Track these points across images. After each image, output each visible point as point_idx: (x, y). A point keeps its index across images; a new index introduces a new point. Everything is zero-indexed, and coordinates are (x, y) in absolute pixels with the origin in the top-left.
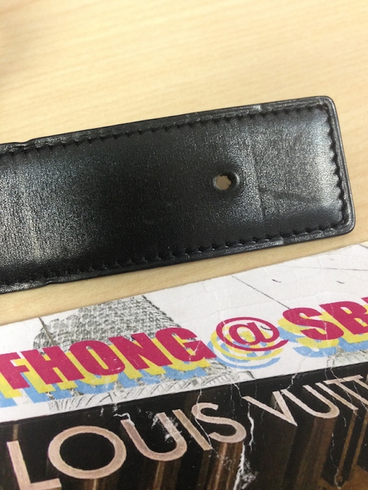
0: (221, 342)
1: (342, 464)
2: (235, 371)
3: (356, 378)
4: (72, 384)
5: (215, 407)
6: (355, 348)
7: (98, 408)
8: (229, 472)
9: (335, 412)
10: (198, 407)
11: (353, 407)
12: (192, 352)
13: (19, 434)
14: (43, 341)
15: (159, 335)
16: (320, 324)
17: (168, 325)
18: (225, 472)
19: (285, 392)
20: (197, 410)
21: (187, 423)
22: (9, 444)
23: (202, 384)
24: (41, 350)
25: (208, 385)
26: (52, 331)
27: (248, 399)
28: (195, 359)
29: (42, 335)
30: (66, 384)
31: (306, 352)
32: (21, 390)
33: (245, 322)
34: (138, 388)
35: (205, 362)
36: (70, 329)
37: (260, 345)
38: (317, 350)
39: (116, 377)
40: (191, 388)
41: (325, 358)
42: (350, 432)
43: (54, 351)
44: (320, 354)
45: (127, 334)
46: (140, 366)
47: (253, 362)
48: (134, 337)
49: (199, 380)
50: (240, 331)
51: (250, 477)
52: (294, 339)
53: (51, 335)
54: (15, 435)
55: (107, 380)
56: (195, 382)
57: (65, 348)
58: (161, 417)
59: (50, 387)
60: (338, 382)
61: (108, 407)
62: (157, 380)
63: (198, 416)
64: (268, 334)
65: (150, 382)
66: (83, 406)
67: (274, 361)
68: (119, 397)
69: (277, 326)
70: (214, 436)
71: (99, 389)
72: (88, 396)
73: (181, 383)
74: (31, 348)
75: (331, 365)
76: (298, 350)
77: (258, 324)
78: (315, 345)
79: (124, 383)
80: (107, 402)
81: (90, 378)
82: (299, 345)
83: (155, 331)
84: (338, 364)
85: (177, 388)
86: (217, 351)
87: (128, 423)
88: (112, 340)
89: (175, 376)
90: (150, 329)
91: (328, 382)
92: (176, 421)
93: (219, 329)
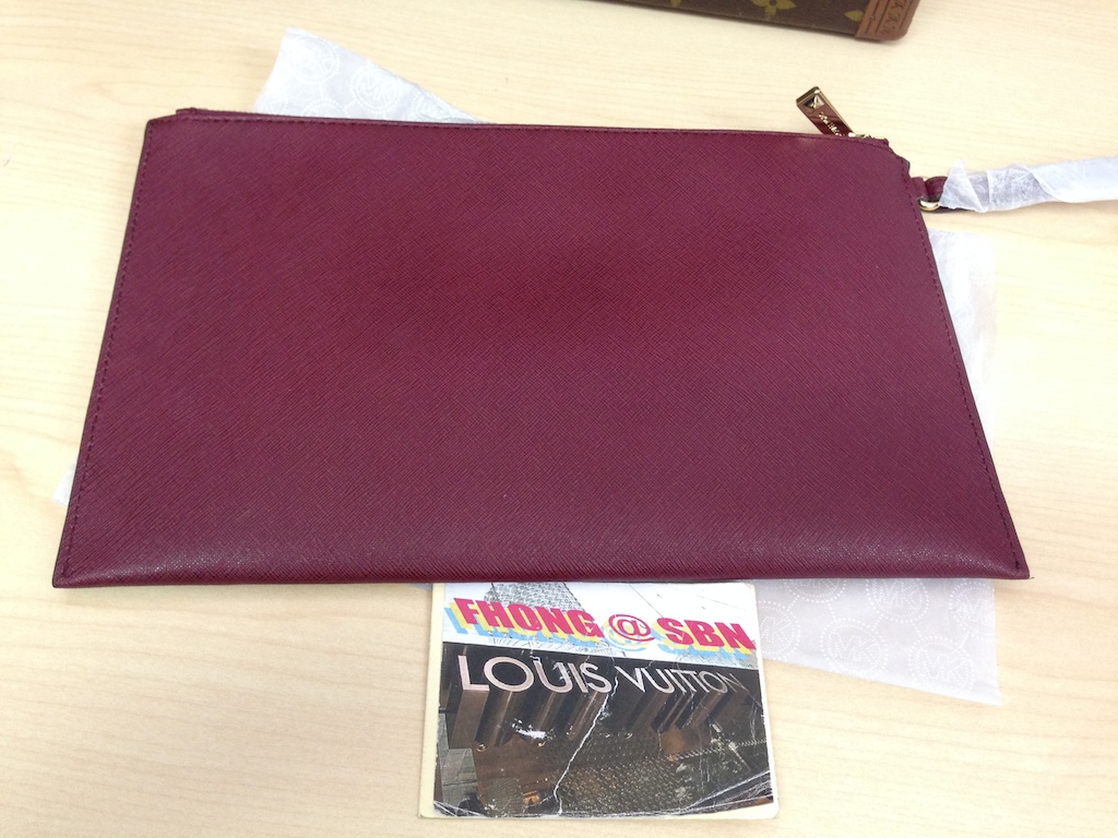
0: (610, 628)
1: (665, 721)
2: (614, 649)
3: (692, 673)
4: (506, 630)
5: (596, 668)
6: (697, 654)
7: (521, 649)
8: (594, 709)
9: (671, 690)
10: (586, 665)
11: (683, 690)
12: (589, 630)
13: (467, 652)
14: (491, 597)
15: (570, 613)
16: (680, 632)
17: (577, 607)
18: (592, 708)
19: (643, 670)
20: (584, 667)
21: (575, 673)
22: (460, 657)
23: (590, 652)
24: (489, 602)
25: (595, 654)
26: (498, 591)
27: (618, 668)
28: (590, 635)
29: (491, 593)
30: (501, 629)
31: (665, 648)
32: (472, 625)
33: (630, 619)
34: (549, 644)
35: (596, 639)
36: (510, 594)
37: (635, 637)
38: (672, 648)
39: (535, 632)
40: (583, 652)
41: (676, 655)
42: (677, 704)
43: (498, 606)
44: (674, 652)
45: (548, 607)
46: (553, 630)
47: (628, 646)
48: (552, 610)
49: (590, 649)
50: (625, 624)
51: (606, 715)
52: (659, 638)
53: (496, 594)
54: (465, 652)
55: (529, 633)
56: (586, 650)
57: (505, 605)
58: (559, 665)
59: (491, 628)
60: (679, 672)
61: (527, 651)
62: (562, 641)
63: (584, 671)
64: (643, 631)
65: (557, 642)
66: (510, 646)
67: (642, 649)
68: (534, 646)
69: (650, 626)
70: (591, 685)
71: (523, 638)
72: (515, 640)
73: (577, 648)
74: (482, 599)
75: (678, 661)
76: (660, 646)
77: (639, 623)
78: (672, 645)
79: (539, 638)
80: (527, 647)
81: (518, 629)
82: (661, 643)
83: (567, 609)
84: (683, 661)
85: (574, 650)
86: (605, 633)
87: (538, 664)
88: (537, 608)
89: (575, 642)
90: (564, 607)
91: (673, 671)
92: (569, 670)
93: (611, 619)
